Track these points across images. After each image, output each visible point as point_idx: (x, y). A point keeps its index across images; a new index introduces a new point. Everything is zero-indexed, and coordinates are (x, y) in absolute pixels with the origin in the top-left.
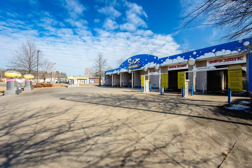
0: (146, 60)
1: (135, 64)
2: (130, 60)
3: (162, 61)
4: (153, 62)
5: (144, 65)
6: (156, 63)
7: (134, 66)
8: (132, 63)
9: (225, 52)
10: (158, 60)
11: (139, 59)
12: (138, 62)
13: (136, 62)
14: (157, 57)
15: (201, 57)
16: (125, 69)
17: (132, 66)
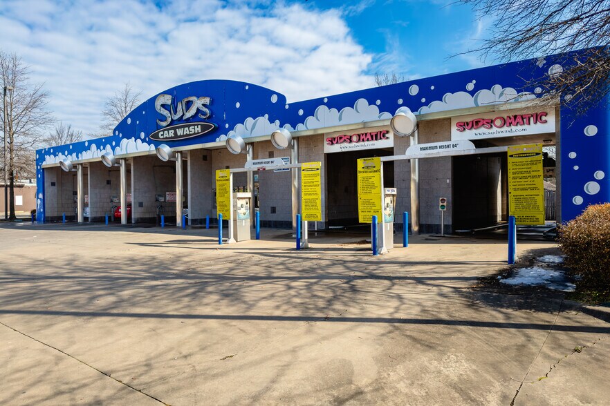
0: (238, 105)
1: (188, 120)
2: (167, 100)
3: (301, 112)
4: (267, 116)
5: (227, 126)
6: (278, 122)
7: (186, 131)
8: (176, 117)
9: (501, 94)
10: (287, 107)
11: (207, 100)
12: (204, 114)
13: (192, 111)
14: (282, 98)
15: (436, 108)
16: (142, 140)
17: (174, 129)
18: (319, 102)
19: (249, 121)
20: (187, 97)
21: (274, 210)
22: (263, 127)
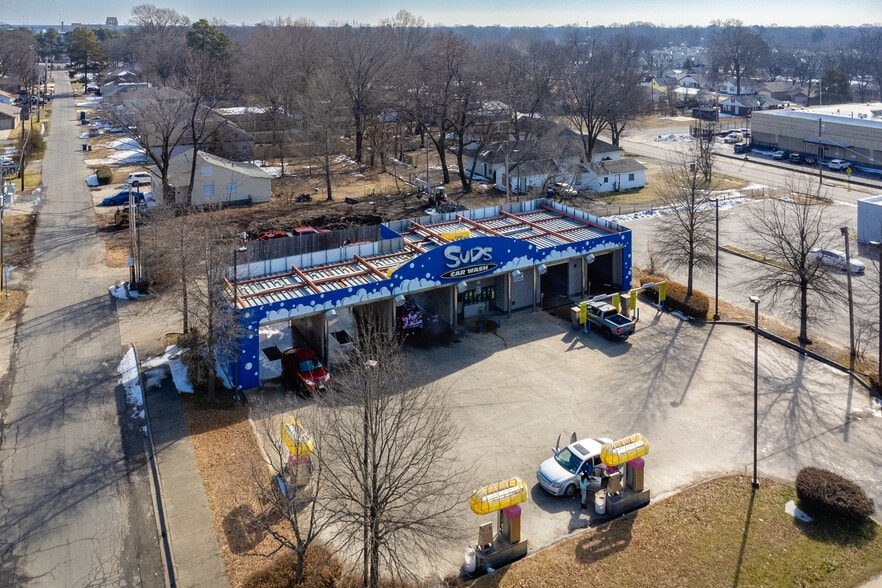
0: (509, 251)
1: (475, 262)
2: (457, 249)
3: (544, 253)
4: (526, 256)
5: (501, 263)
6: (532, 259)
7: (476, 270)
8: (465, 261)
10: (537, 251)
11: (490, 250)
12: (488, 257)
13: (478, 256)
14: (534, 246)
15: (594, 250)
16: (428, 280)
17: (466, 269)
18: (553, 248)
19: (516, 259)
20: (475, 246)
21: (513, 303)
22: (524, 262)
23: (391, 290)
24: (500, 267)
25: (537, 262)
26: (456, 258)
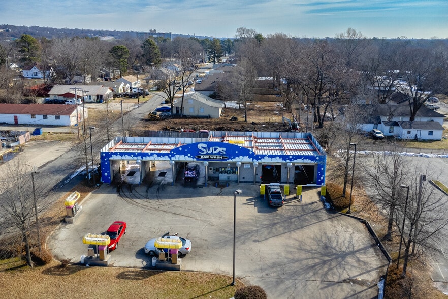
0: (237, 152)
3: (260, 157)
4: (248, 156)
5: (232, 157)
6: (252, 159)
8: (209, 152)
10: (255, 155)
12: (223, 153)
14: (253, 153)
15: (295, 161)
16: (189, 157)
17: (210, 156)
19: (241, 157)
20: (216, 146)
21: (244, 178)
22: (246, 159)
23: (170, 158)
24: (232, 159)
25: (255, 160)
26: (204, 150)
